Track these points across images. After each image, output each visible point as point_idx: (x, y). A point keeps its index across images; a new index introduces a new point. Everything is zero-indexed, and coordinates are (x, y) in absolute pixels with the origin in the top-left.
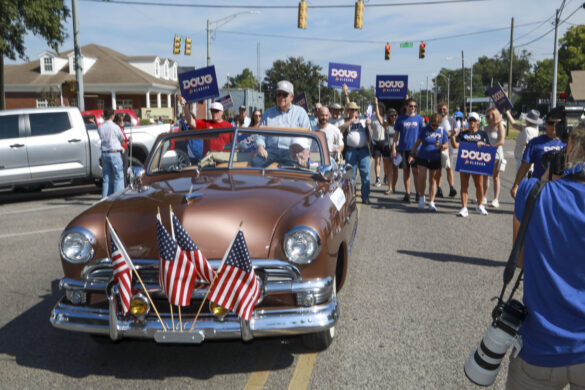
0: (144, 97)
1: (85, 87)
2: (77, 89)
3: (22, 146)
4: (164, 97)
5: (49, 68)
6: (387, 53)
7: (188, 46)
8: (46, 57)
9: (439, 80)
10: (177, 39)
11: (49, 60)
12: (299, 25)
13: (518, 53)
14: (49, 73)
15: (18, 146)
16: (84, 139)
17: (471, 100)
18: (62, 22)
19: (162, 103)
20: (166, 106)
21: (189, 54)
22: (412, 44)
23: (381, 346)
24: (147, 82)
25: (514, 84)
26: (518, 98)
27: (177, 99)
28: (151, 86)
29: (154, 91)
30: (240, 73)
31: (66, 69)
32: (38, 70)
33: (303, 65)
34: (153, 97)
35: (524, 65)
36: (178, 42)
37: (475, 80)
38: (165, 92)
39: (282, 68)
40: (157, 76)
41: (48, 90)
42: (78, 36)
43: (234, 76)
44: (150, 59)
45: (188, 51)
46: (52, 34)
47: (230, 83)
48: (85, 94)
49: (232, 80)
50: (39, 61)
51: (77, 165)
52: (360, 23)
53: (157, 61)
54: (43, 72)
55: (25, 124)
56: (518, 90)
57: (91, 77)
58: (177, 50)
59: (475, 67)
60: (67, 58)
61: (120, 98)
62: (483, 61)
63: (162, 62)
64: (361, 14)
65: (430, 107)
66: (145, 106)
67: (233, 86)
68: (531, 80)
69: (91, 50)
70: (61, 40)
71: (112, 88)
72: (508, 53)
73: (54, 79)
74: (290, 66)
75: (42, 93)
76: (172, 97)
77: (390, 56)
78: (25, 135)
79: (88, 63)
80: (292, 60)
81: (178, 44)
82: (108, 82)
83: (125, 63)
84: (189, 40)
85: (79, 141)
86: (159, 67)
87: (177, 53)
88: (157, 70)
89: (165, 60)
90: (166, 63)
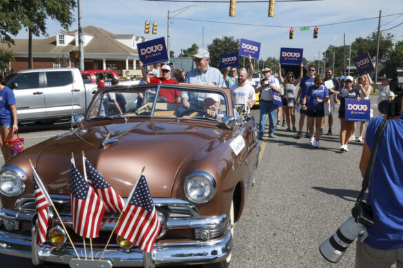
0: (125, 62)
1: (85, 55)
2: (80, 56)
3: (41, 93)
5: (62, 42)
6: (291, 34)
7: (155, 28)
8: (60, 34)
9: (328, 53)
10: (148, 23)
11: (62, 37)
12: (230, 15)
13: (384, 35)
14: (62, 45)
15: (38, 93)
16: (82, 90)
17: (349, 68)
18: (71, 11)
19: (137, 66)
21: (155, 34)
22: (308, 28)
23: (274, 235)
24: (126, 52)
25: (380, 57)
26: (383, 67)
28: (129, 55)
29: (131, 58)
30: (191, 47)
31: (73, 43)
32: (55, 43)
33: (233, 42)
34: (131, 62)
35: (388, 43)
36: (148, 25)
37: (353, 54)
39: (219, 44)
40: (134, 48)
41: (61, 57)
42: (81, 20)
43: (186, 49)
44: (129, 37)
45: (154, 32)
46: (64, 19)
47: (183, 53)
48: (85, 59)
49: (184, 51)
50: (55, 37)
51: (77, 107)
52: (272, 13)
53: (134, 38)
54: (58, 44)
55: (43, 79)
56: (383, 61)
57: (89, 48)
58: (147, 31)
59: (353, 45)
60: (74, 36)
61: (109, 62)
62: (359, 40)
63: (137, 39)
64: (273, 7)
65: (320, 72)
66: (125, 68)
67: (185, 56)
68: (393, 54)
69: (90, 30)
70: (70, 23)
71: (104, 56)
72: (377, 36)
73: (65, 49)
74: (225, 42)
75: (57, 58)
77: (293, 36)
78: (43, 86)
79: (87, 39)
80: (226, 38)
81: (148, 27)
82: (101, 52)
83: (112, 39)
84: (155, 24)
85: (78, 91)
86: (135, 42)
87: (147, 33)
88: (134, 44)
89: (139, 37)
90: (140, 39)
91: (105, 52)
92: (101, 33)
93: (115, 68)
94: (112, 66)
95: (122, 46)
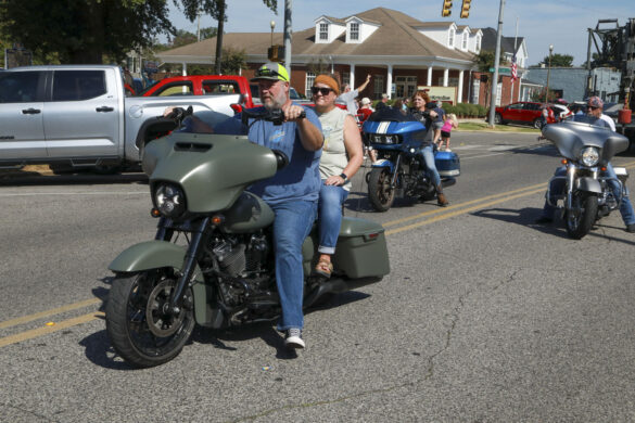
3: (38, 112)
4: (454, 74)
5: (324, 36)
7: (466, 6)
8: (322, 22)
11: (324, 27)
14: (324, 42)
15: (33, 112)
20: (456, 85)
24: (429, 53)
27: (474, 77)
28: (435, 59)
29: (440, 65)
31: (342, 38)
32: (313, 39)
38: (455, 67)
40: (452, 47)
44: (444, 26)
45: (465, 13)
50: (314, 29)
51: (106, 142)
53: (452, 27)
54: (318, 40)
58: (446, 11)
60: (345, 25)
63: (460, 30)
66: (425, 84)
71: (390, 61)
75: (309, 65)
76: (466, 73)
79: (367, 31)
81: (449, 4)
82: (385, 53)
83: (412, 31)
85: (111, 110)
86: (455, 36)
87: (446, 15)
88: (451, 39)
89: (464, 27)
90: (465, 31)
91: (392, 53)
92: (394, 20)
93: (414, 83)
94: (409, 80)
95: (423, 43)
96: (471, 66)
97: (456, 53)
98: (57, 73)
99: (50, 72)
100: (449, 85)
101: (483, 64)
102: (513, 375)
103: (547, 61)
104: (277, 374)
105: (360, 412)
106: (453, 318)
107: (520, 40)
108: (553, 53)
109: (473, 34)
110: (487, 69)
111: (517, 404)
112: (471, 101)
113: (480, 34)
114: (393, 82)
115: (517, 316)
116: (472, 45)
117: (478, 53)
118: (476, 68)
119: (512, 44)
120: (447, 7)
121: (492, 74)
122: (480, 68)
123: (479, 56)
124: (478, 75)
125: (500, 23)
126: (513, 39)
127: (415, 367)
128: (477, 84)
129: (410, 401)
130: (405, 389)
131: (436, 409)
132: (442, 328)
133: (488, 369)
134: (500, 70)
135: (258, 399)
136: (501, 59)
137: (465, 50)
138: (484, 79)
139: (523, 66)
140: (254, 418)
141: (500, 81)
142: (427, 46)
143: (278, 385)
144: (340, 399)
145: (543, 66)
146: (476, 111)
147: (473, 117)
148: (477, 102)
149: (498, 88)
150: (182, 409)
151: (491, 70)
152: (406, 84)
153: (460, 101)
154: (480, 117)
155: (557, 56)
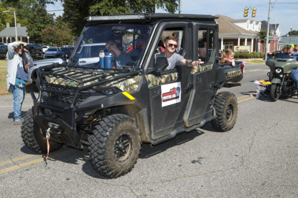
0: (237, 40)
3: (85, 62)
4: (249, 40)
7: (254, 12)
10: (247, 9)
20: (250, 45)
21: (254, 17)
24: (239, 32)
27: (258, 41)
28: (241, 35)
29: (243, 37)
34: (242, 41)
36: (246, 10)
38: (250, 38)
40: (248, 29)
44: (244, 21)
45: (254, 15)
53: (248, 21)
58: (246, 15)
61: (225, 41)
63: (251, 22)
66: (237, 45)
71: (222, 36)
76: (255, 40)
78: (88, 57)
81: (246, 12)
82: (220, 33)
83: (231, 24)
84: (255, 9)
86: (249, 24)
87: (245, 16)
88: (248, 26)
89: (253, 21)
90: (254, 22)
91: (223, 33)
93: (232, 45)
94: (230, 43)
95: (236, 28)
96: (257, 37)
97: (250, 32)
98: (92, 47)
99: (89, 47)
100: (247, 45)
101: (262, 36)
102: (278, 165)
103: (289, 33)
104: (179, 164)
105: (213, 179)
106: (252, 141)
107: (278, 25)
108: (292, 30)
109: (257, 23)
110: (263, 38)
111: (280, 177)
112: (257, 51)
113: (260, 23)
114: (224, 44)
115: (279, 140)
116: (257, 28)
117: (259, 31)
118: (259, 37)
119: (274, 27)
120: (246, 13)
121: (266, 40)
122: (261, 37)
123: (260, 33)
124: (260, 40)
125: (269, 18)
126: (274, 25)
127: (236, 161)
128: (259, 44)
129: (234, 175)
130: (232, 170)
131: (245, 178)
132: (247, 145)
133: (267, 162)
134: (269, 38)
135: (172, 173)
136: (269, 33)
137: (254, 30)
138: (262, 42)
139: (279, 36)
140: (170, 181)
141: (269, 42)
142: (238, 29)
143: (179, 167)
144: (205, 174)
145: (288, 35)
146: (259, 55)
147: (258, 58)
148: (259, 51)
149: (268, 46)
150: (142, 177)
151: (265, 38)
152: (229, 45)
153: (252, 51)
154: (261, 58)
155: (294, 31)
